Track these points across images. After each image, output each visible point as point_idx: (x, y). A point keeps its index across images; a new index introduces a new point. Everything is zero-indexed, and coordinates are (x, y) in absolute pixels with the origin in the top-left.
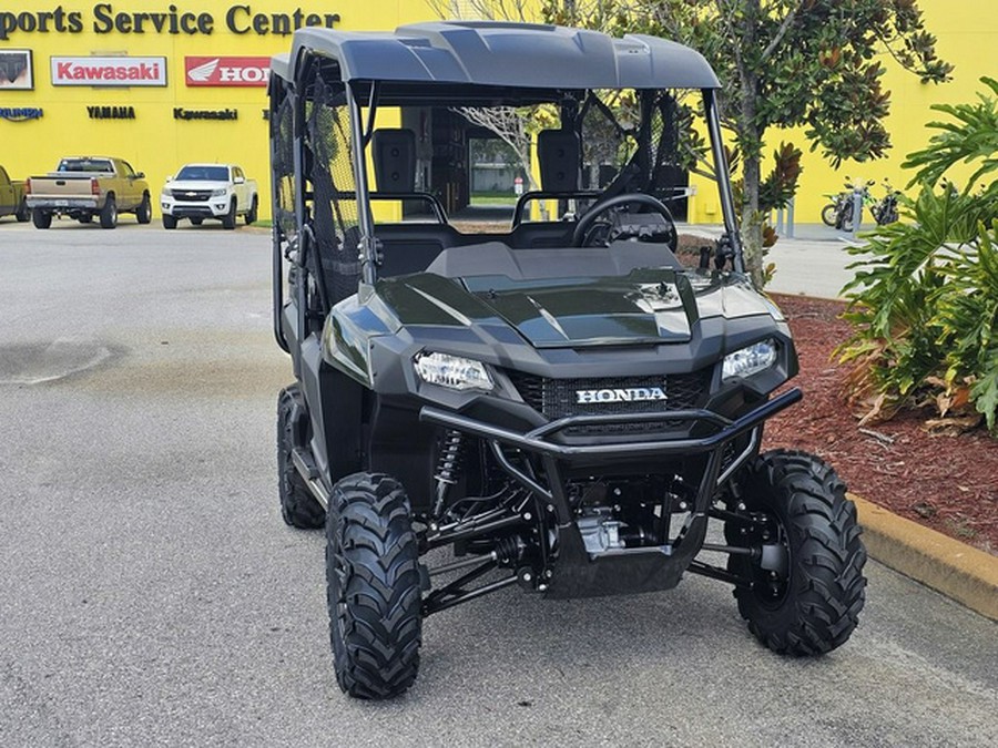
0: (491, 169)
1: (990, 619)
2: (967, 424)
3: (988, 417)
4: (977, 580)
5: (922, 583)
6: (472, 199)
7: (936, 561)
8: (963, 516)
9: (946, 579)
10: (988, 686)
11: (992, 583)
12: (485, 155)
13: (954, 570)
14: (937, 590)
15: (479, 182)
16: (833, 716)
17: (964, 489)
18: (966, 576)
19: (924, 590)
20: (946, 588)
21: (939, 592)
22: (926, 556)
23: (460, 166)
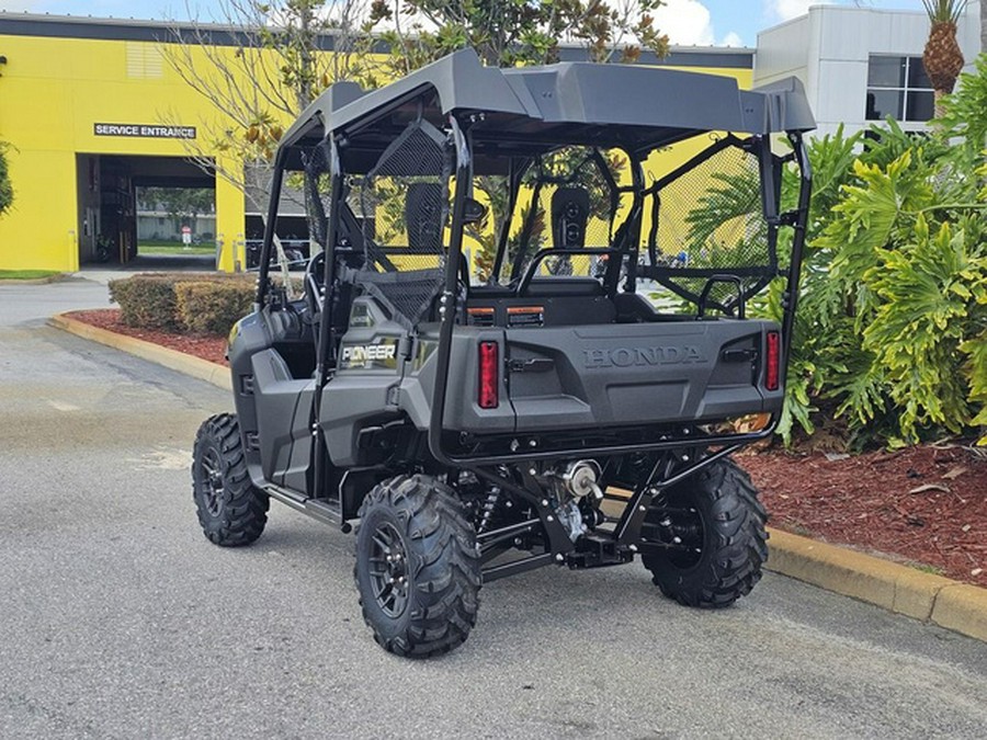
0: (152, 217)
1: (847, 596)
2: (762, 445)
3: (784, 436)
4: (831, 566)
5: (779, 573)
6: (139, 248)
7: (791, 554)
8: (793, 519)
9: (803, 568)
10: (874, 645)
11: (847, 567)
12: (145, 204)
13: (809, 560)
14: (794, 578)
15: (143, 230)
16: (775, 675)
17: (785, 497)
18: (822, 564)
19: (783, 578)
20: (803, 575)
21: (796, 579)
22: (781, 550)
23: (127, 214)
